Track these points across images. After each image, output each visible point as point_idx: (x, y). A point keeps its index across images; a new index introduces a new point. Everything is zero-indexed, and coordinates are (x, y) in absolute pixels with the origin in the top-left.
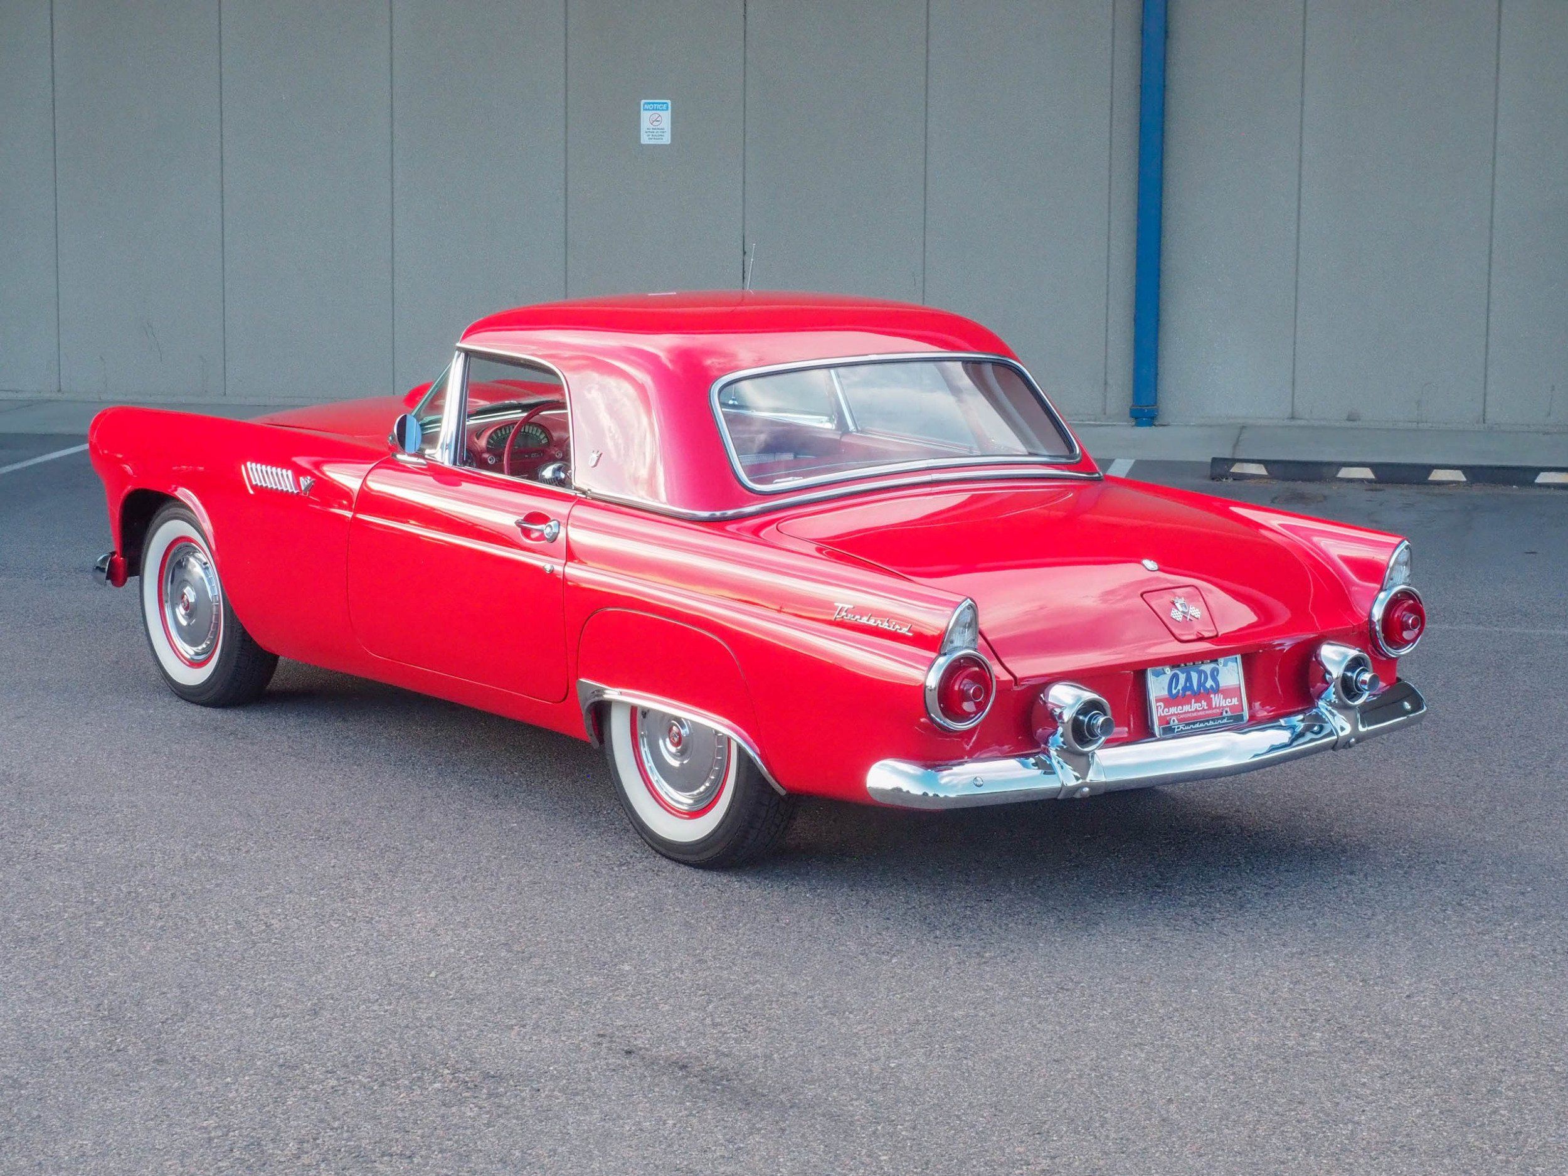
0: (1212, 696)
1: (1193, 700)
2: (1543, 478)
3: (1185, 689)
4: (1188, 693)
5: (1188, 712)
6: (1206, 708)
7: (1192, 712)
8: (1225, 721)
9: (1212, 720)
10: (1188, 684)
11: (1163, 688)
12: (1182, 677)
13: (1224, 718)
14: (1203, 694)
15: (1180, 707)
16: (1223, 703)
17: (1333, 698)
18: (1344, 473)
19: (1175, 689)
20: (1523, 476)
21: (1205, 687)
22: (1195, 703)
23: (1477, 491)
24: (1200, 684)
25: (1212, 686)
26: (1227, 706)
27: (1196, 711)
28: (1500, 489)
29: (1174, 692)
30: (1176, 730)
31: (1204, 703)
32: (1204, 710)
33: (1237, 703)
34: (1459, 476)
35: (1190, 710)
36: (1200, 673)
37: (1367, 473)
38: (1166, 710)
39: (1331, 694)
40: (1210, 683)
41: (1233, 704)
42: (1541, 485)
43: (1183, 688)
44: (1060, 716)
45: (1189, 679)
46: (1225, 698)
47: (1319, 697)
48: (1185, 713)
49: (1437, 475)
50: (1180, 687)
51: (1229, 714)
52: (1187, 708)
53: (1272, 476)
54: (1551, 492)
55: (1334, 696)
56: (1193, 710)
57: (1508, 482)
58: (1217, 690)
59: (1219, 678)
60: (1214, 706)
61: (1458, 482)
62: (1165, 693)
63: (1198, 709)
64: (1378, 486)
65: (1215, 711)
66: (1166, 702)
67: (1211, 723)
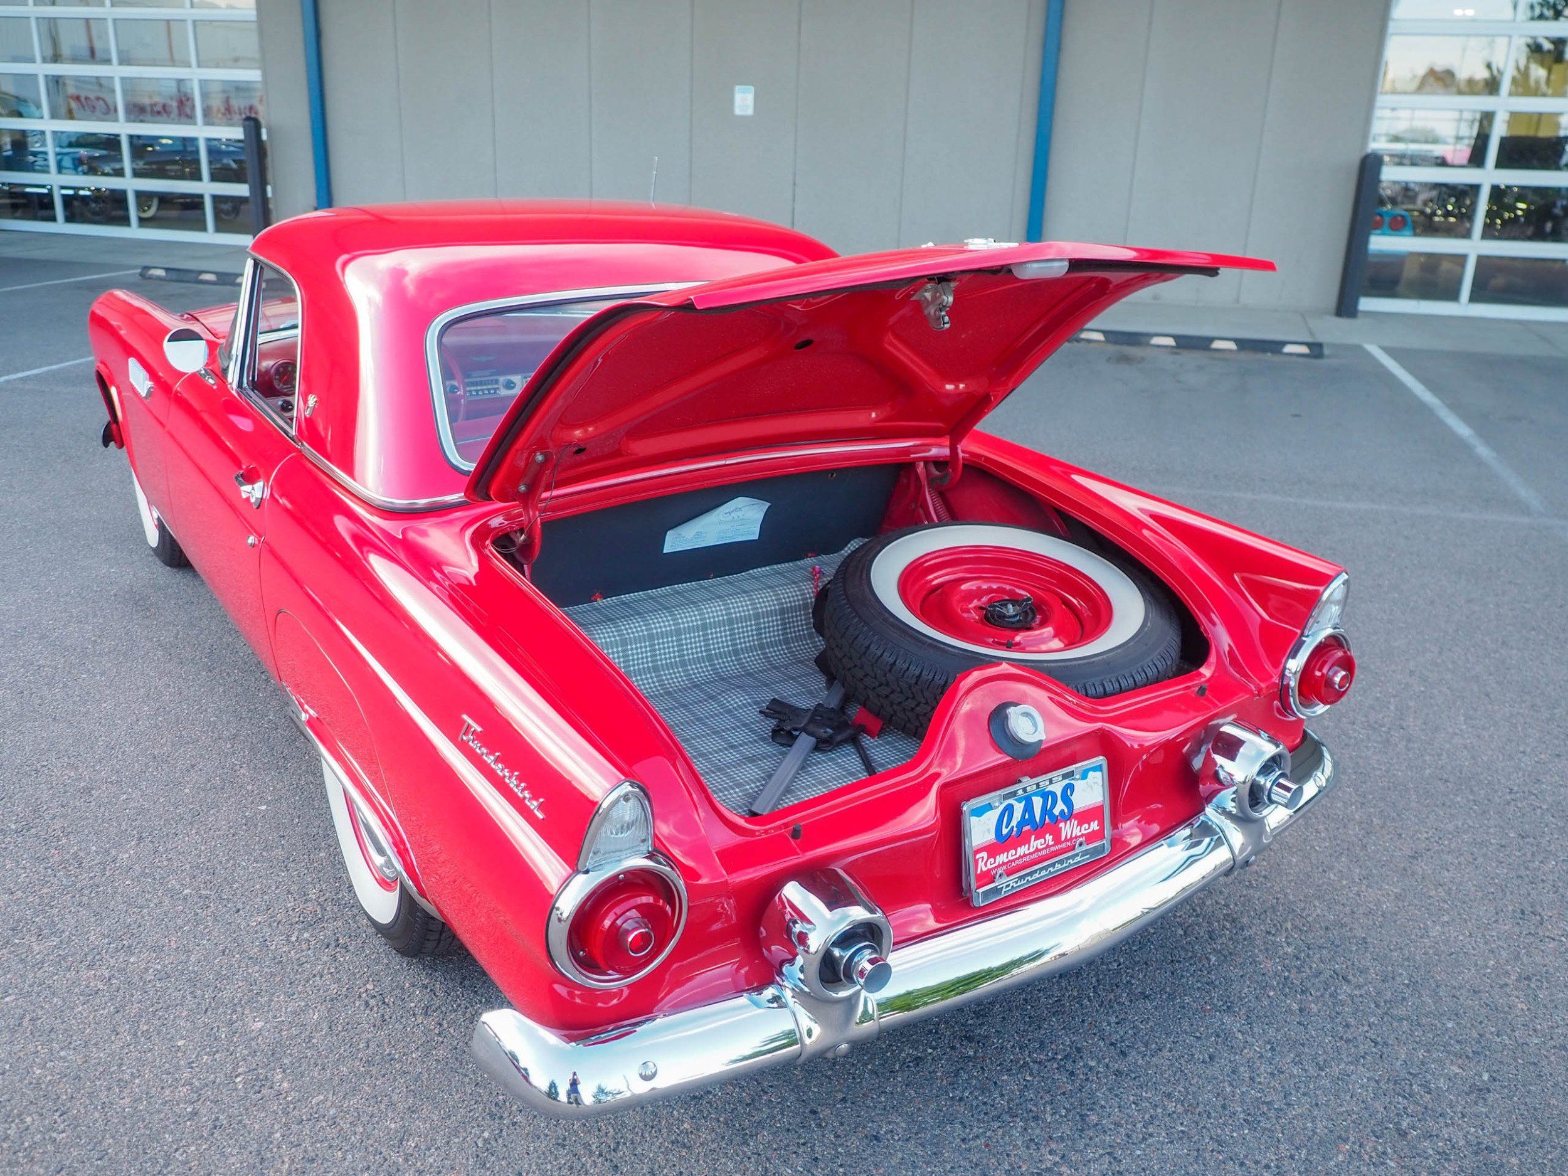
0: (1062, 825)
1: (1033, 837)
2: (1288, 349)
3: (1020, 825)
4: (1026, 828)
5: (1025, 855)
6: (1051, 843)
7: (1031, 854)
8: (1078, 859)
9: (1059, 862)
10: (1027, 817)
11: (989, 831)
12: (1019, 809)
13: (1077, 855)
14: (1049, 826)
15: (1013, 852)
16: (1077, 832)
17: (1231, 806)
18: (1156, 341)
19: (1007, 827)
20: (1275, 347)
21: (1052, 815)
22: (1035, 840)
23: (1246, 356)
24: (1045, 811)
25: (1063, 811)
26: (1082, 835)
27: (1037, 850)
28: (1260, 356)
29: (1005, 831)
30: (1004, 890)
31: (1049, 837)
32: (1048, 846)
33: (1097, 828)
34: (1232, 346)
35: (1027, 852)
36: (1045, 795)
37: (1170, 342)
38: (992, 860)
39: (1226, 798)
40: (1060, 806)
41: (1090, 830)
42: (1287, 354)
43: (1018, 824)
44: (803, 938)
45: (1028, 808)
46: (1080, 825)
47: (1208, 799)
48: (1020, 857)
49: (1217, 345)
50: (1014, 823)
51: (1085, 847)
52: (1023, 850)
53: (1107, 341)
54: (1294, 359)
55: (1233, 804)
56: (1032, 850)
57: (1264, 351)
58: (1069, 816)
59: (1073, 798)
60: (1063, 839)
61: (1230, 351)
62: (991, 837)
63: (1040, 847)
64: (1178, 351)
65: (1064, 846)
66: (992, 850)
67: (1058, 866)
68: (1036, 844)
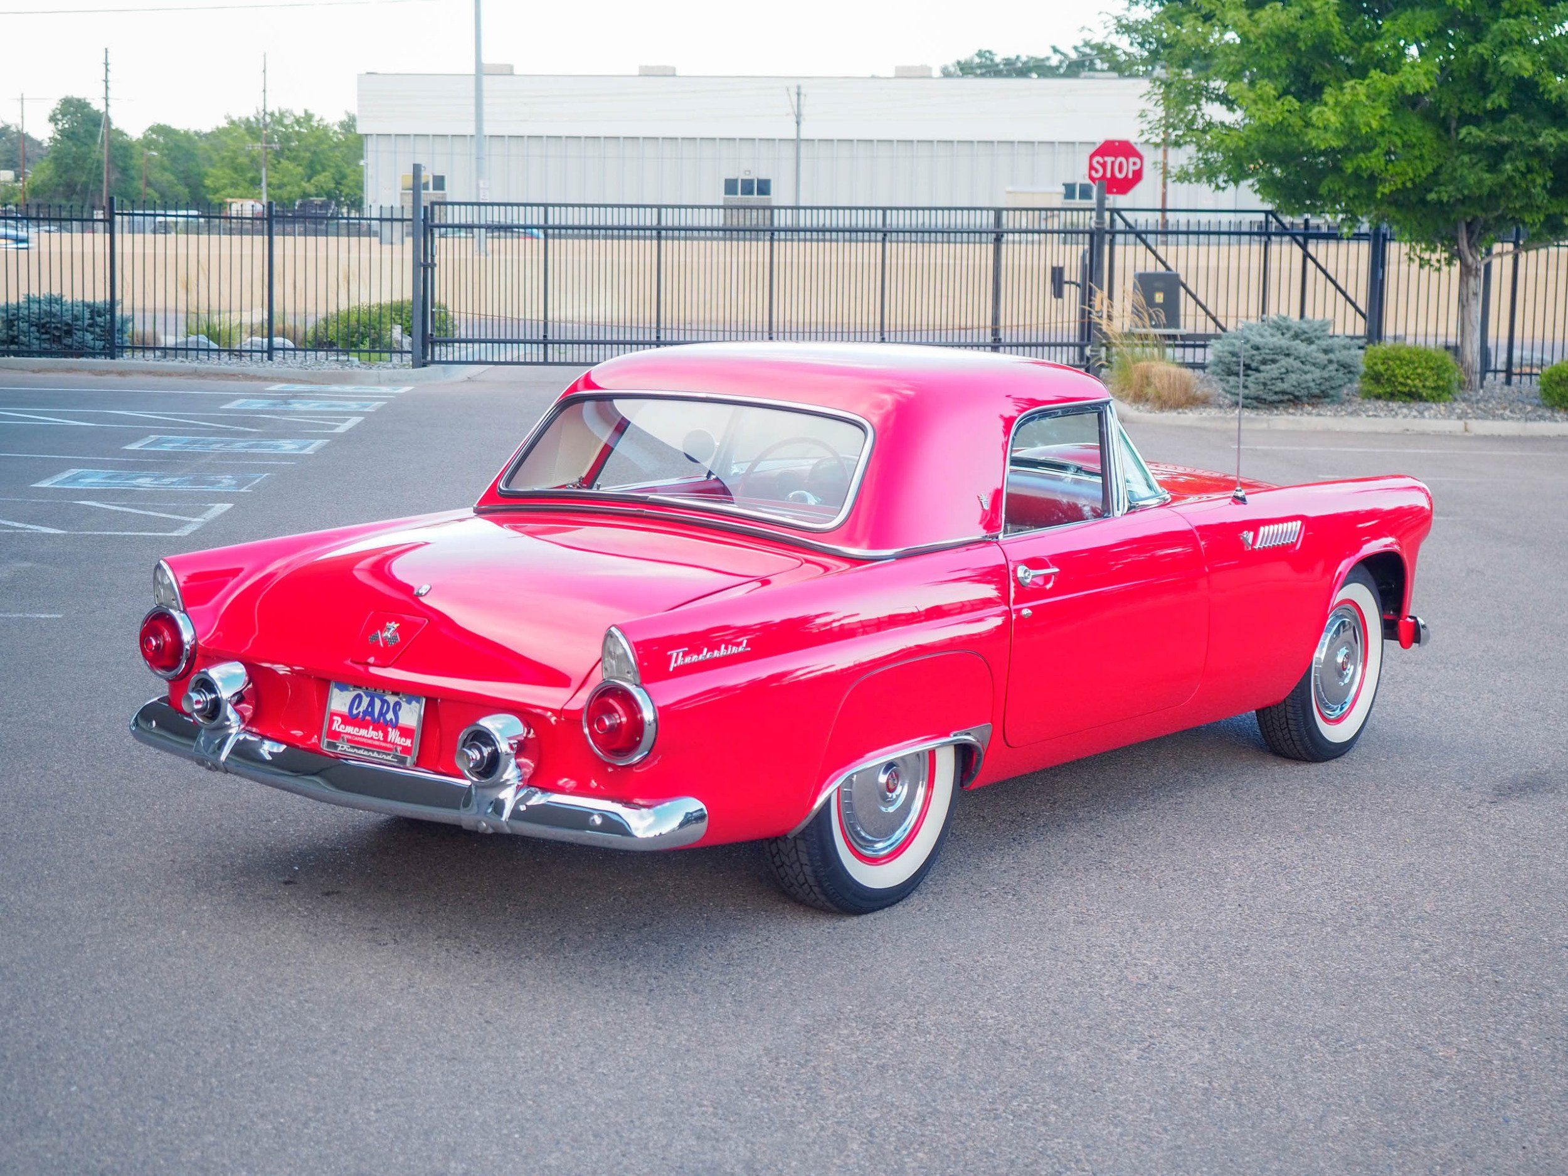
0: (389, 729)
1: (372, 729)
3: (365, 712)
4: (368, 718)
6: (382, 741)
10: (369, 709)
11: (347, 705)
12: (366, 701)
14: (382, 726)
15: (357, 729)
16: (398, 741)
19: (356, 709)
21: (385, 718)
24: (381, 713)
25: (391, 719)
26: (401, 746)
29: (355, 712)
31: (381, 734)
32: (379, 742)
33: (410, 745)
36: (383, 701)
38: (343, 726)
40: (389, 713)
43: (364, 712)
45: (371, 704)
46: (401, 736)
48: (362, 737)
50: (361, 709)
52: (364, 735)
56: (371, 739)
58: (396, 726)
59: (400, 714)
60: (390, 742)
62: (345, 710)
63: (375, 739)
65: (388, 745)
66: (347, 720)
67: (375, 755)
68: (371, 733)
